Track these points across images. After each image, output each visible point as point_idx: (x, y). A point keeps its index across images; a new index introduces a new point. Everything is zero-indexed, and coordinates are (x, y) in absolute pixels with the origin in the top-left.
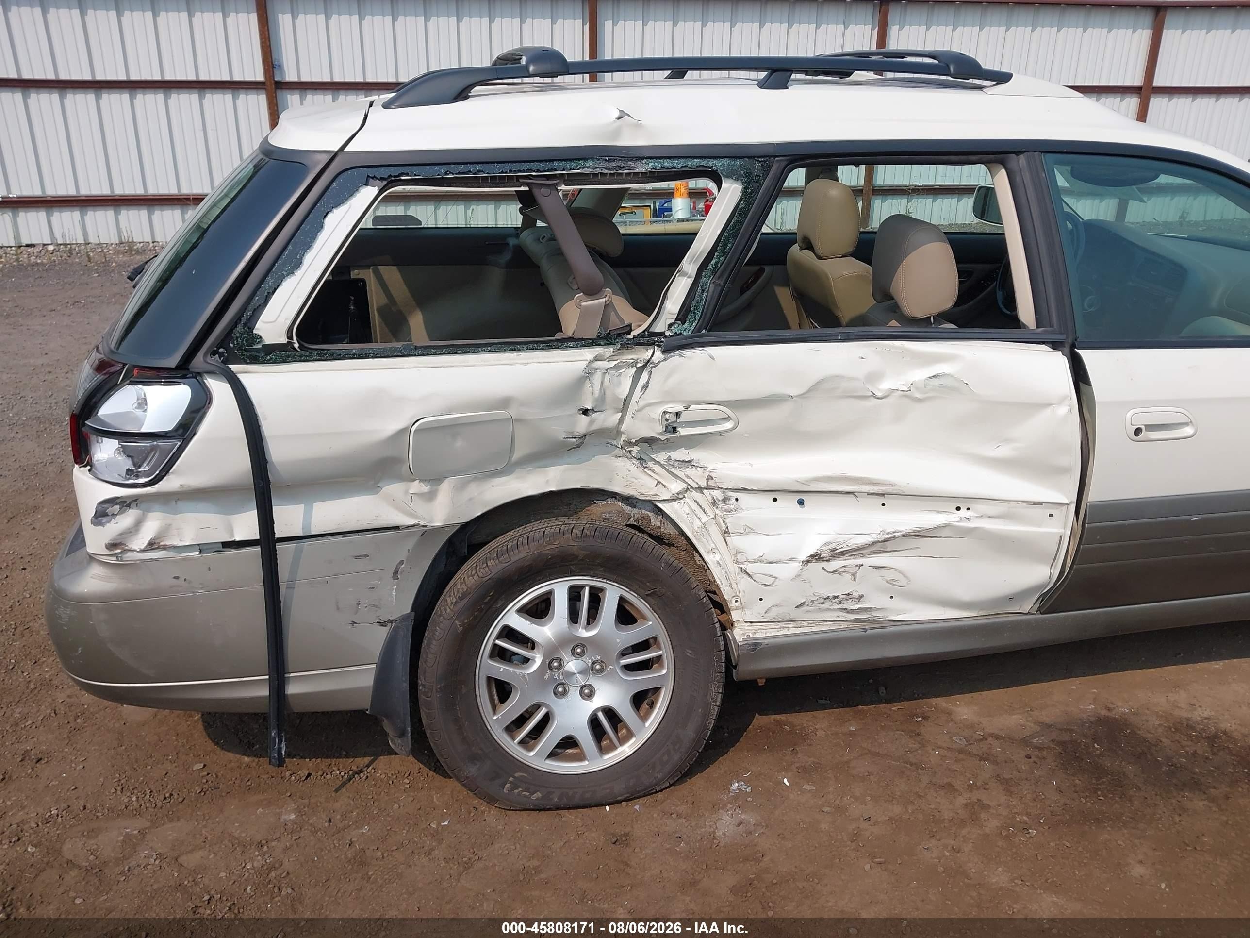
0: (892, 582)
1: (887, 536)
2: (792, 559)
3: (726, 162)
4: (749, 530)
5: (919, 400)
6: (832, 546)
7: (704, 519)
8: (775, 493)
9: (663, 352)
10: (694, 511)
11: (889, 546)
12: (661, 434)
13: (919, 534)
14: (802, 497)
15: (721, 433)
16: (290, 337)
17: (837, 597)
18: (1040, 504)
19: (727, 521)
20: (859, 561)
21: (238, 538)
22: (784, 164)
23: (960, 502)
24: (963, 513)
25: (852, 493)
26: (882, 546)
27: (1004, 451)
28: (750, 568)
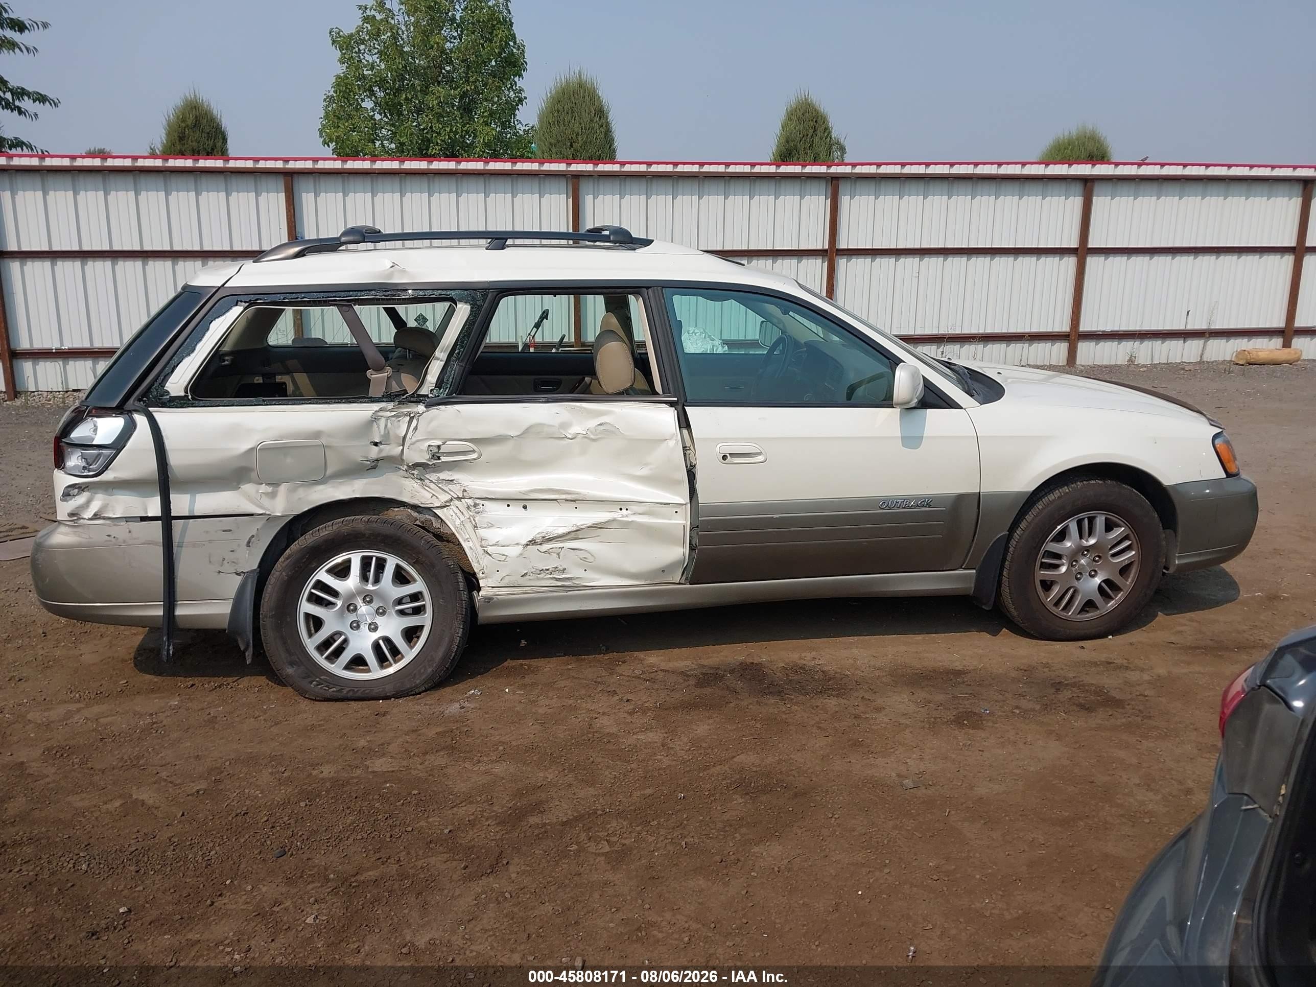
0: (584, 559)
1: (578, 528)
2: (517, 544)
3: (459, 292)
4: (490, 526)
5: (594, 440)
6: (543, 535)
7: (462, 518)
8: (508, 500)
9: (426, 407)
10: (456, 514)
11: (580, 534)
12: (428, 460)
13: (597, 526)
14: (526, 503)
15: (470, 461)
16: (186, 392)
17: (548, 570)
18: (668, 504)
19: (476, 519)
20: (561, 545)
22: (495, 294)
23: (622, 504)
24: (624, 511)
25: (555, 500)
26: (575, 534)
27: (645, 472)
28: (489, 549)
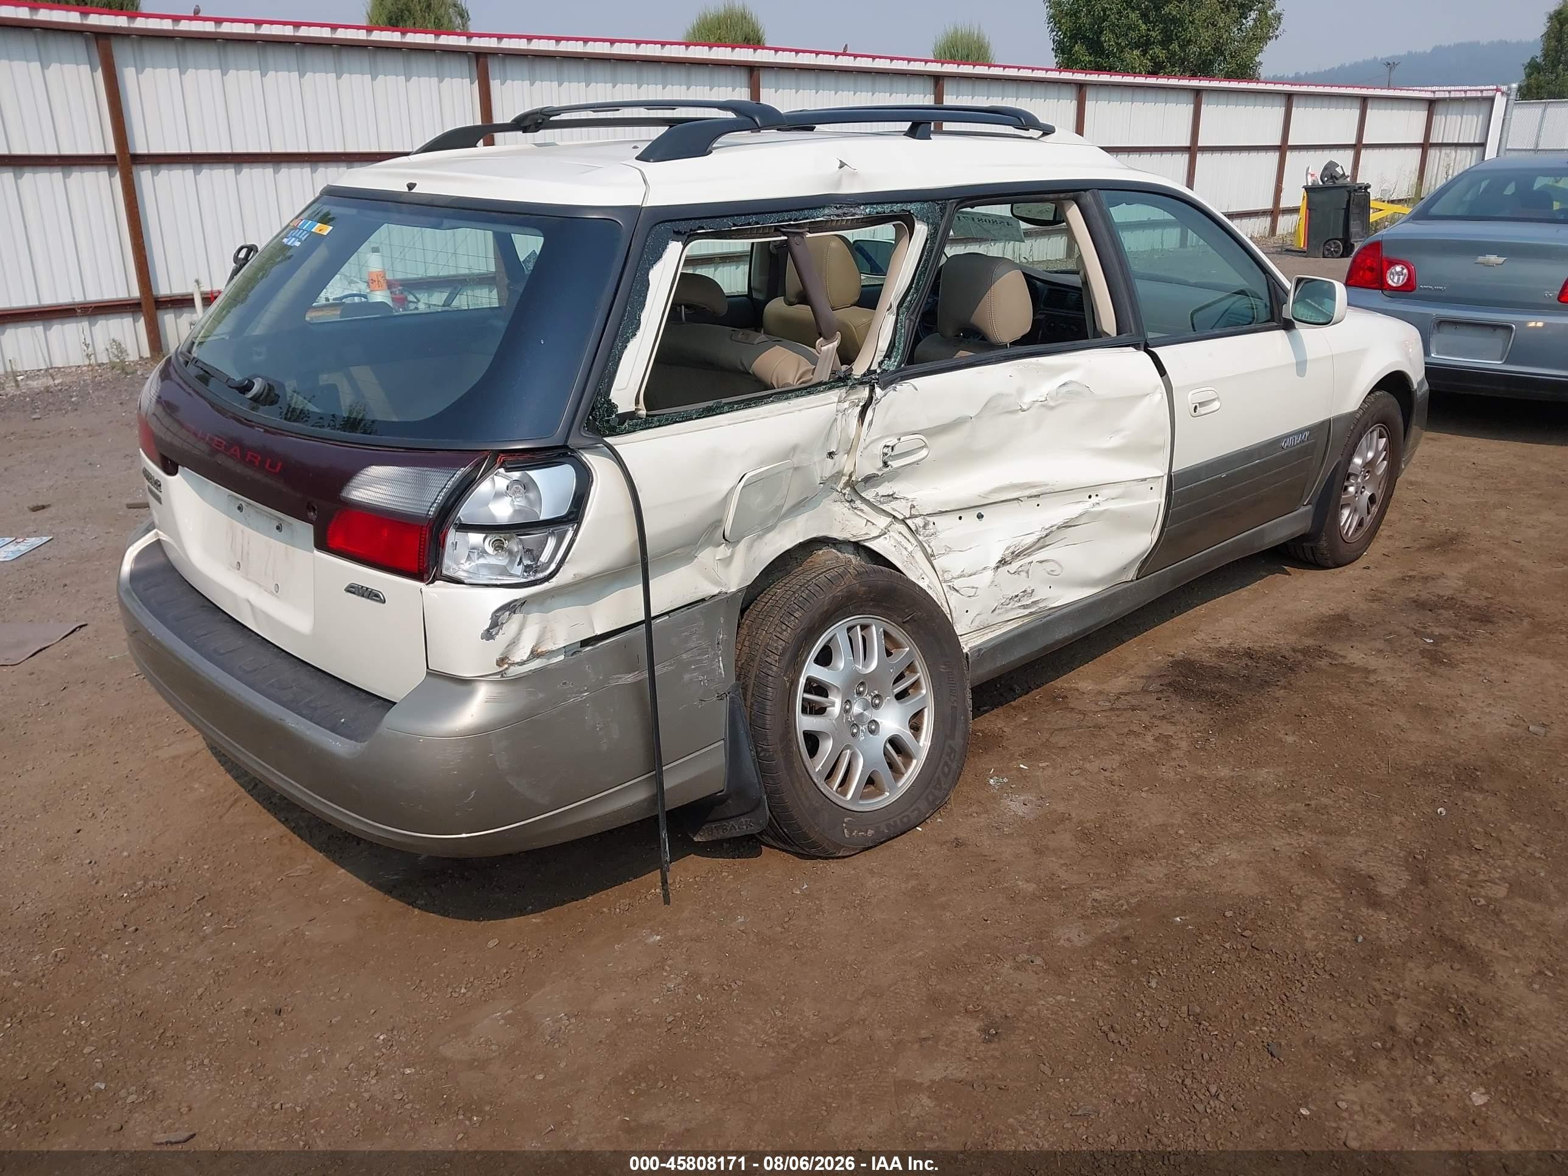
0: (1051, 573)
1: (1048, 531)
2: (985, 568)
3: (918, 205)
4: (949, 550)
5: (1052, 408)
6: (1011, 550)
7: (910, 548)
8: (959, 511)
9: (883, 388)
10: (899, 543)
11: (1048, 540)
12: (880, 470)
13: (1067, 525)
14: (982, 511)
15: (917, 463)
16: (637, 402)
17: (1017, 596)
18: (1145, 480)
19: (931, 545)
20: (1029, 559)
21: (599, 632)
22: (954, 205)
23: (1091, 490)
24: (1094, 499)
25: (1017, 499)
26: (1041, 543)
27: (1116, 441)
28: (957, 584)
